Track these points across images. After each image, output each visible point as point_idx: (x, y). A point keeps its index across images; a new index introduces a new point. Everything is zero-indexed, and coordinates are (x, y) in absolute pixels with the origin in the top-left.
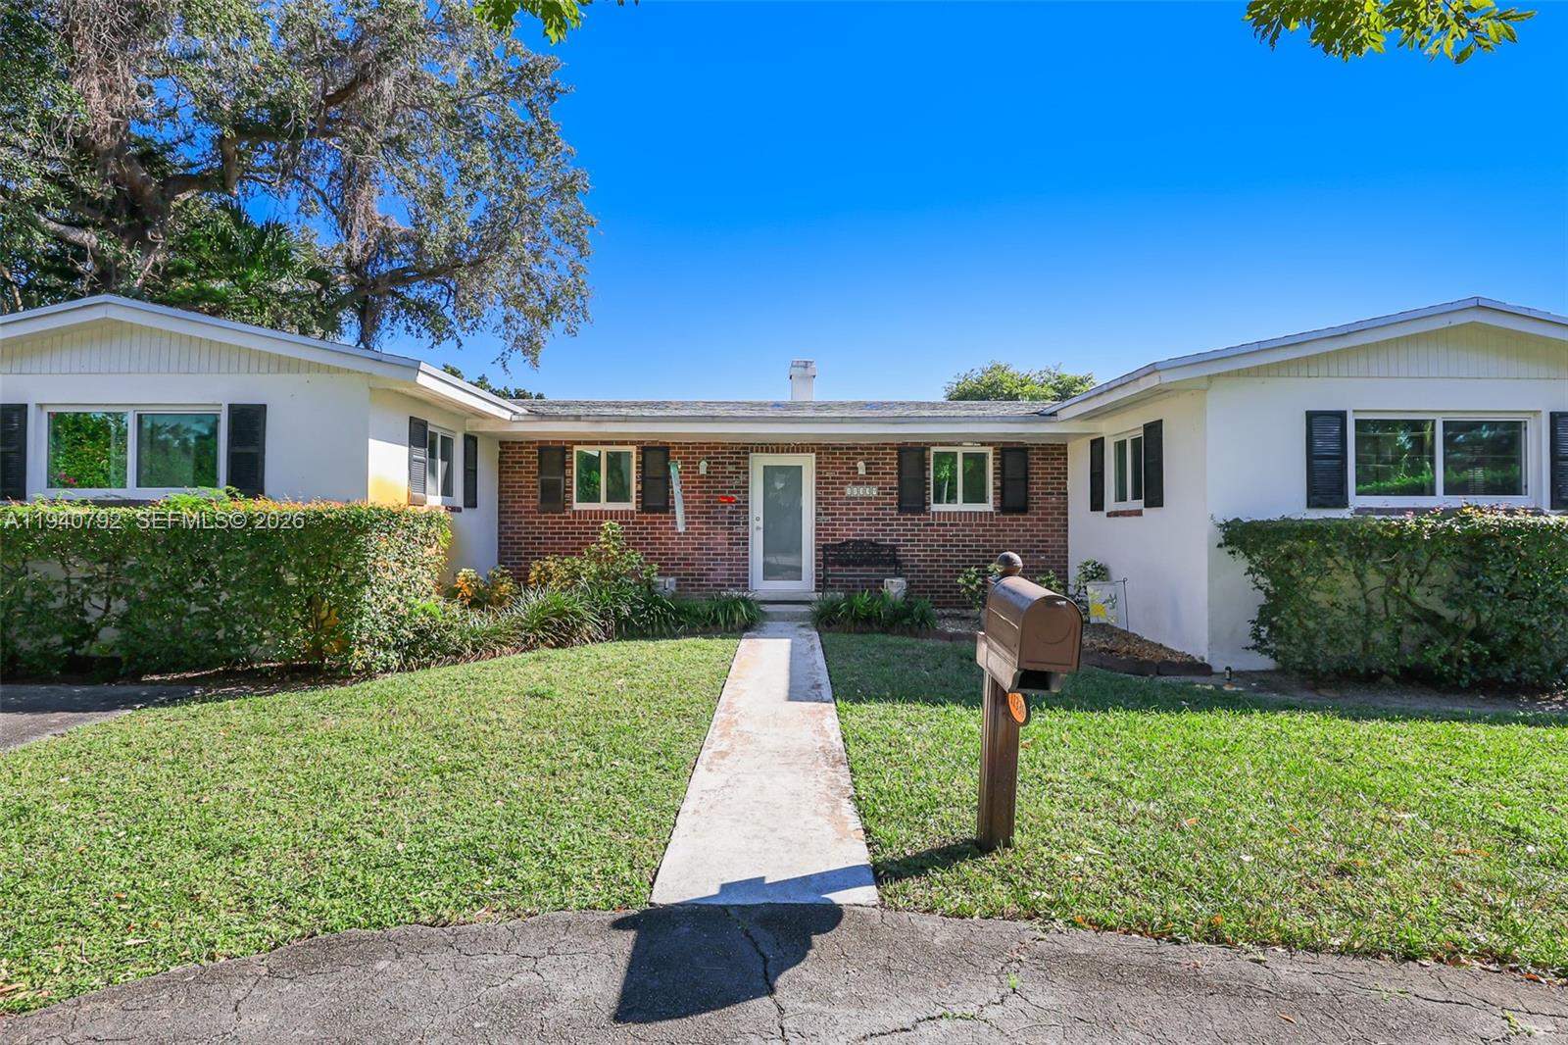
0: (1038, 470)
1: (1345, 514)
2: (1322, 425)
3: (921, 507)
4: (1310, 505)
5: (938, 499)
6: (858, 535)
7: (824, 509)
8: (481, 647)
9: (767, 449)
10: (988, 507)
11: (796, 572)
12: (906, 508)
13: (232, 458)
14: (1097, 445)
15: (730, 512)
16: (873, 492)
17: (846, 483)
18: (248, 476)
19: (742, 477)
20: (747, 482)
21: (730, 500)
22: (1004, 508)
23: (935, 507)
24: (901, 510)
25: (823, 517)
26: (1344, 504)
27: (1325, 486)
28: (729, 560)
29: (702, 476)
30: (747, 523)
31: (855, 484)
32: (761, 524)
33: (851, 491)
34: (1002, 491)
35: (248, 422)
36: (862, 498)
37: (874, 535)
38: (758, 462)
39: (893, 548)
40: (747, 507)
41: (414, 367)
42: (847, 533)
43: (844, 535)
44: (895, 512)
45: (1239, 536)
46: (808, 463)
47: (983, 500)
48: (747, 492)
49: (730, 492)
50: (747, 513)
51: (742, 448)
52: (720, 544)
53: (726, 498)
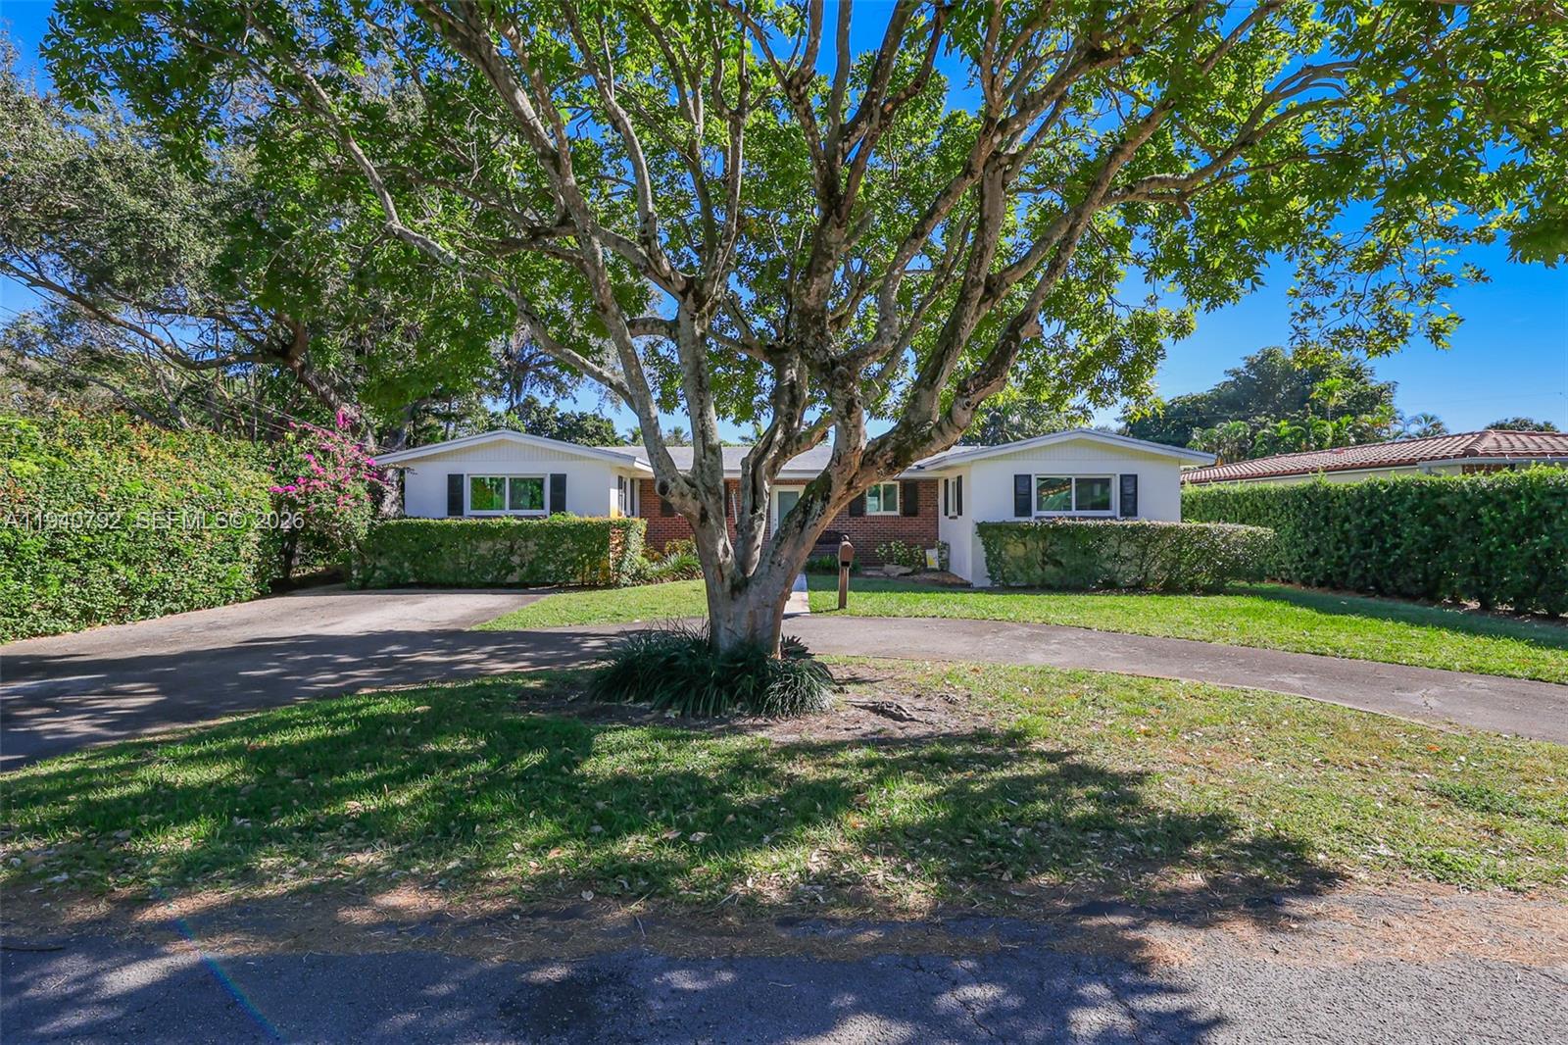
0: (923, 493)
1: (1030, 519)
2: (1022, 482)
4: (1016, 515)
8: (659, 578)
10: (897, 513)
13: (552, 497)
14: (946, 481)
18: (558, 505)
22: (906, 513)
23: (869, 513)
24: (851, 515)
26: (1029, 514)
27: (1022, 506)
34: (904, 505)
35: (559, 482)
41: (634, 459)
45: (983, 529)
47: (895, 510)
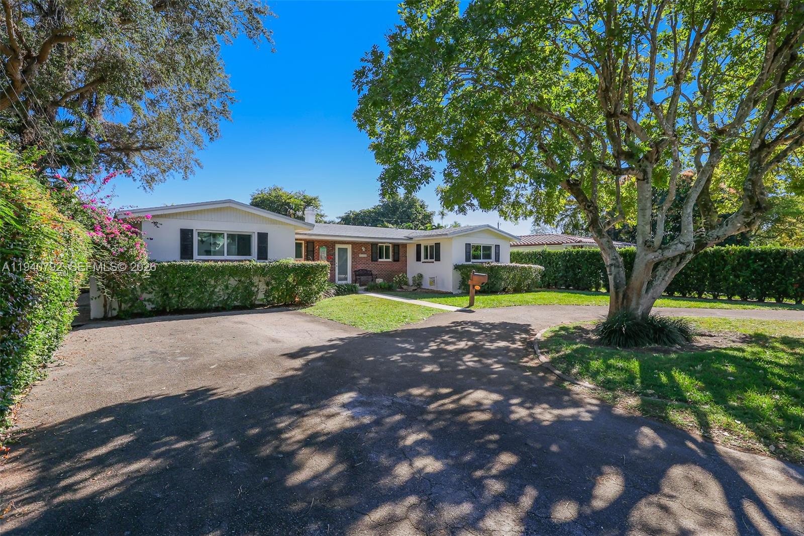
0: (401, 250)
1: (470, 263)
2: (467, 246)
3: (377, 261)
4: (465, 261)
5: (380, 258)
6: (362, 268)
7: (354, 260)
9: (339, 243)
10: (390, 260)
11: (346, 279)
13: (258, 247)
14: (419, 245)
16: (365, 256)
17: (359, 253)
18: (263, 254)
20: (335, 252)
22: (394, 260)
23: (380, 260)
25: (353, 263)
26: (470, 261)
27: (468, 257)
31: (362, 253)
33: (361, 256)
34: (394, 256)
36: (363, 257)
37: (366, 268)
38: (338, 246)
39: (371, 271)
42: (360, 267)
43: (358, 268)
46: (349, 247)
47: (389, 258)
48: (335, 255)
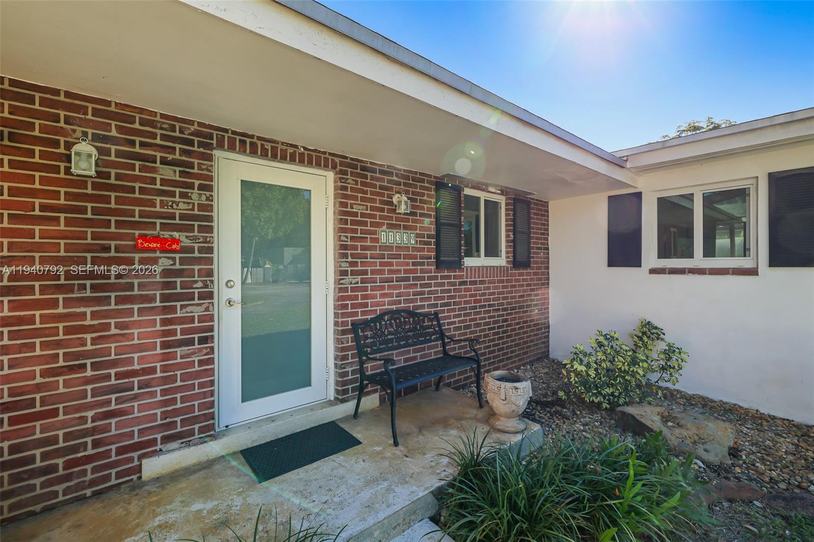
5: (467, 251)
6: (394, 303)
7: (353, 264)
9: (243, 143)
10: (503, 261)
12: (444, 262)
15: (166, 273)
16: (410, 239)
17: (379, 225)
19: (195, 196)
20: (209, 208)
21: (167, 246)
23: (467, 262)
24: (439, 264)
25: (349, 278)
28: (165, 381)
29: (81, 182)
30: (210, 295)
31: (391, 226)
32: (236, 294)
33: (387, 237)
36: (399, 248)
37: (412, 301)
40: (210, 261)
43: (378, 304)
44: (433, 268)
47: (498, 251)
48: (210, 229)
49: (164, 227)
50: (210, 273)
51: (196, 134)
52: (140, 348)
53: (156, 239)
